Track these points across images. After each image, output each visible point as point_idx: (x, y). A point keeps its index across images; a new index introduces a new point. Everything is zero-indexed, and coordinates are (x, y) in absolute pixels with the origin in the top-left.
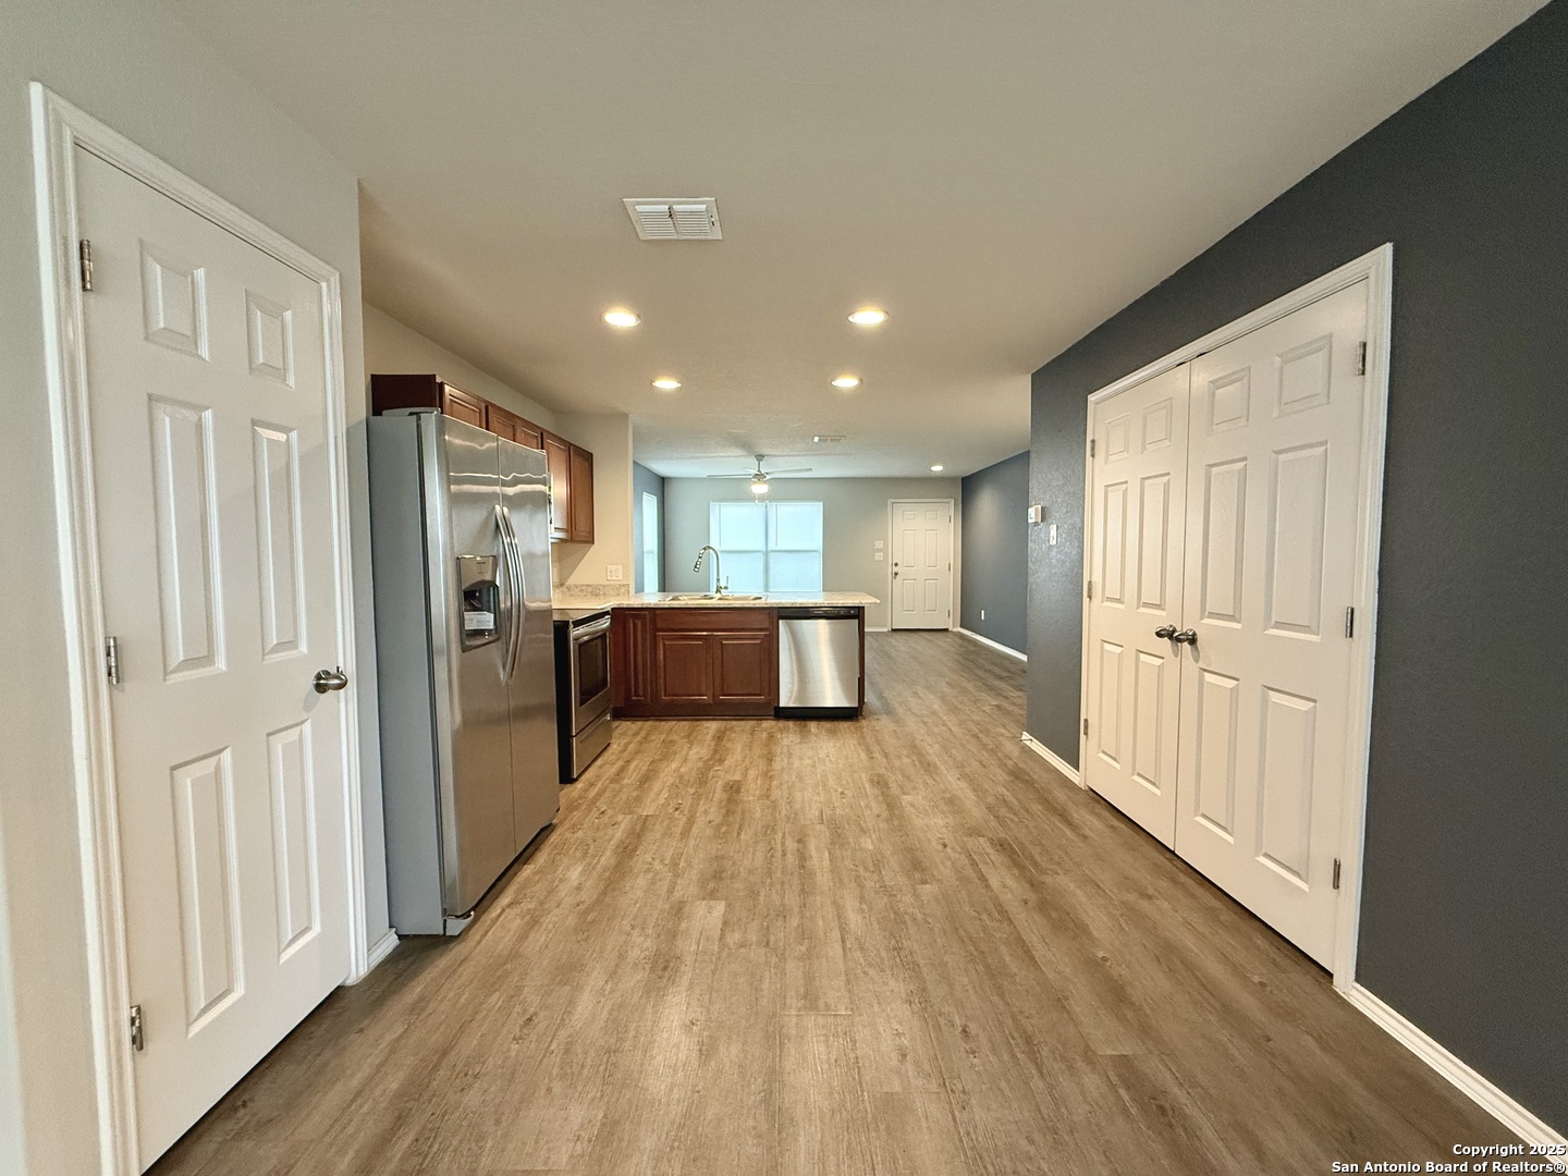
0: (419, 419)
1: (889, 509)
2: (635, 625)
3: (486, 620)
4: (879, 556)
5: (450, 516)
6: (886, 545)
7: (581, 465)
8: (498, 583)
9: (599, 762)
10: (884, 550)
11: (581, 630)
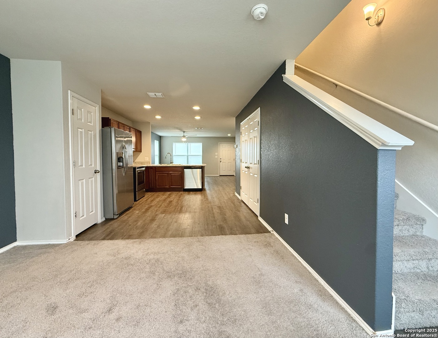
0: (111, 129)
1: (219, 145)
2: (151, 170)
3: (121, 164)
4: (216, 157)
5: (116, 145)
6: (218, 154)
7: (139, 134)
8: (123, 157)
9: (142, 199)
10: (218, 155)
11: (138, 169)
